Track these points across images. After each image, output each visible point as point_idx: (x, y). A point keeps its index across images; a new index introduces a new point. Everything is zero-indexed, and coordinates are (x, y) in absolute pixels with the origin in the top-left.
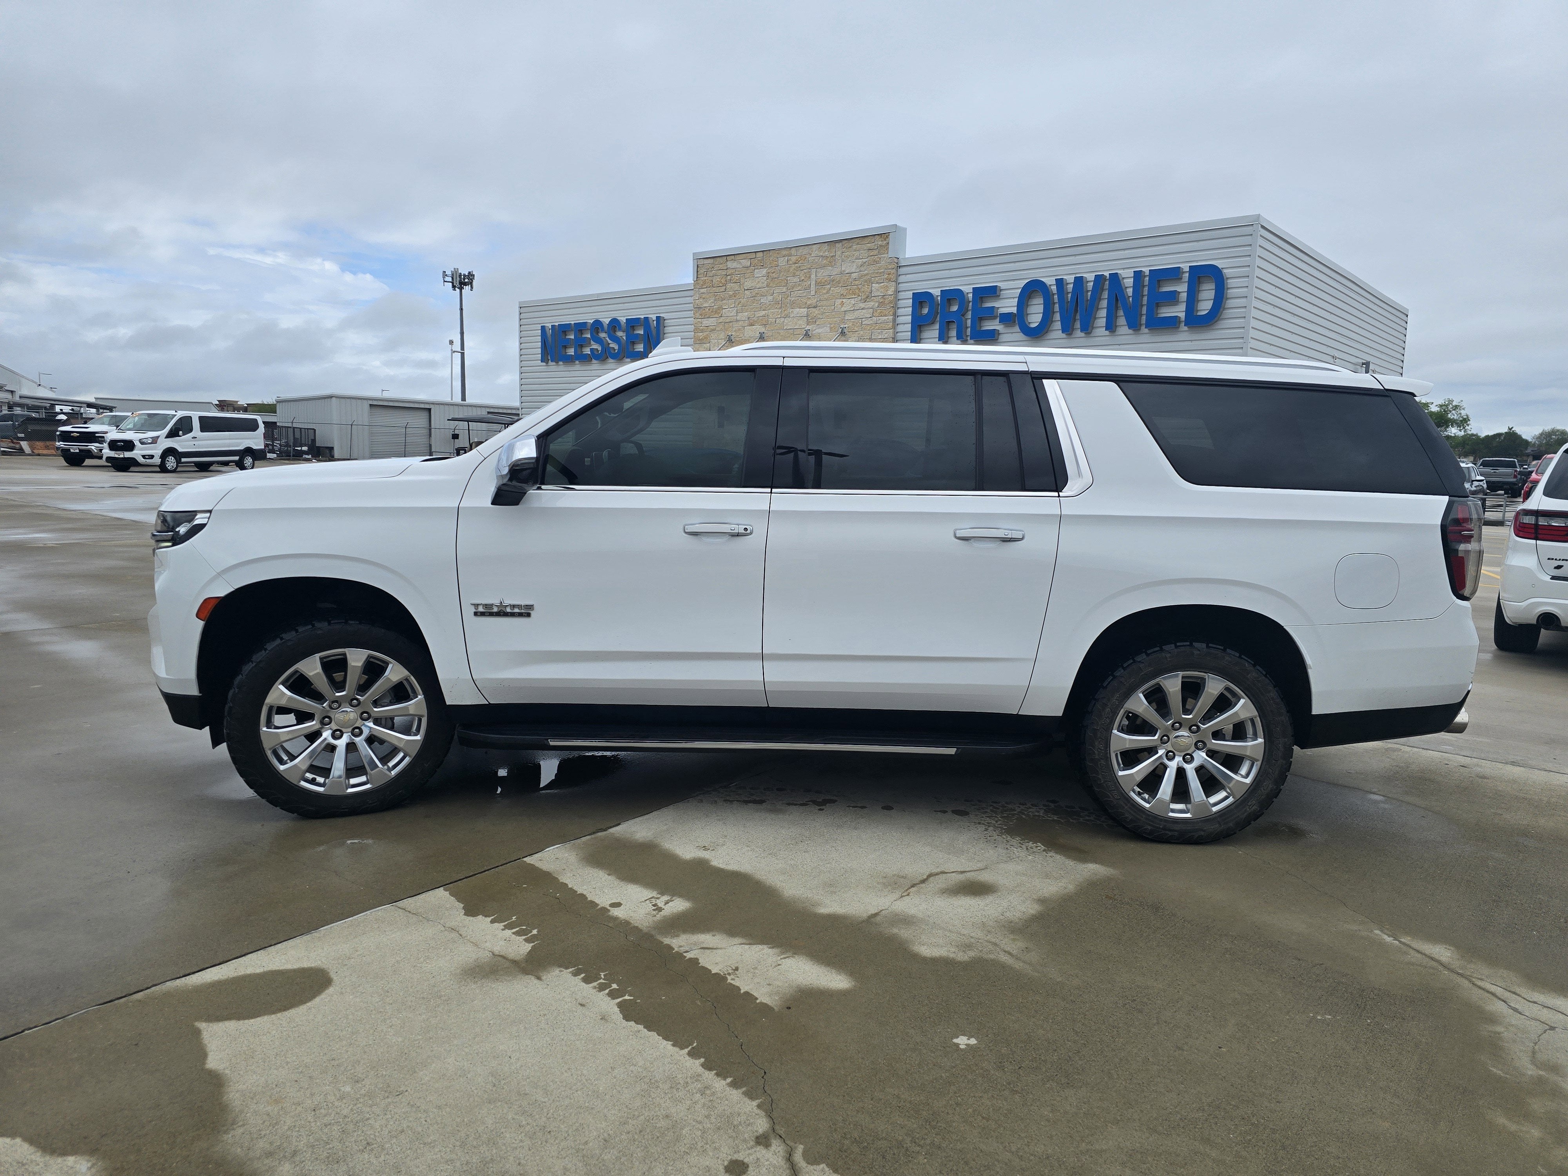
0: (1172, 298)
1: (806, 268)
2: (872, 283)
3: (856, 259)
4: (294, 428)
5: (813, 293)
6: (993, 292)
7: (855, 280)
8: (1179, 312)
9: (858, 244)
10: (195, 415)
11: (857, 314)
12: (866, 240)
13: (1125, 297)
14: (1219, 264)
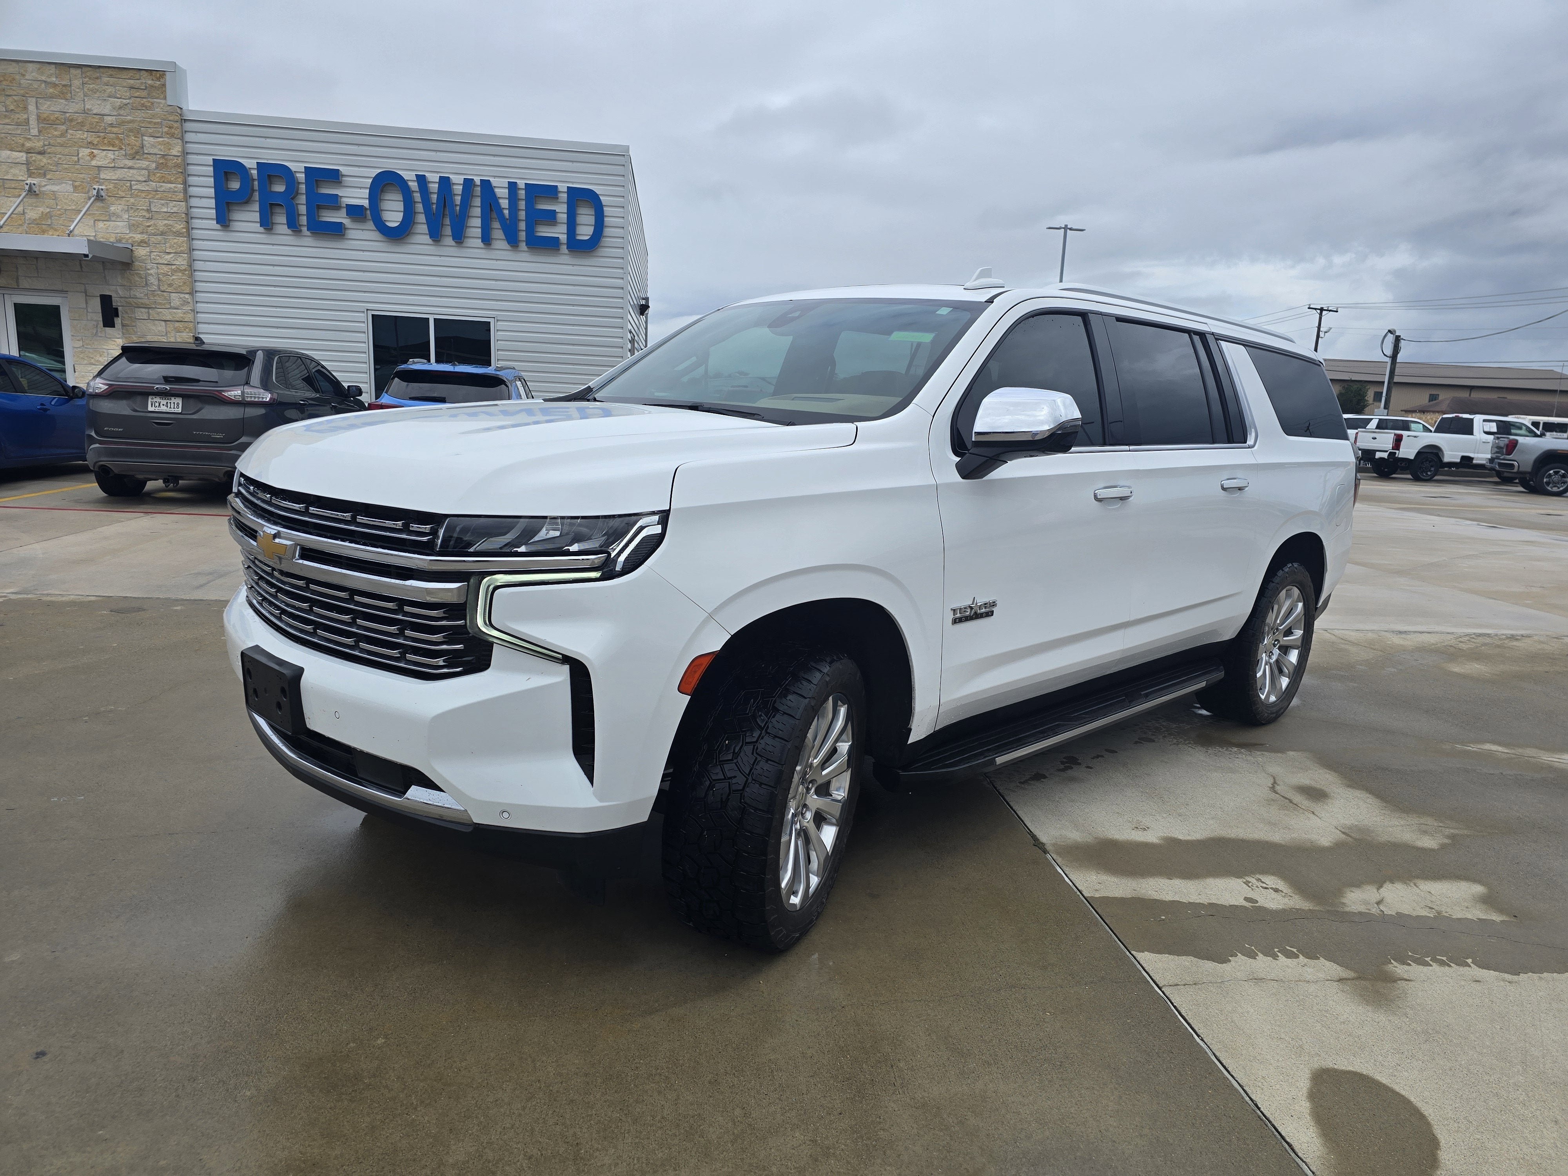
0: (551, 218)
1: (15, 93)
2: (143, 135)
3: (109, 97)
5: (34, 132)
6: (334, 176)
7: (111, 125)
8: (560, 232)
9: (111, 76)
11: (119, 174)
12: (124, 75)
13: (500, 210)
14: (597, 189)
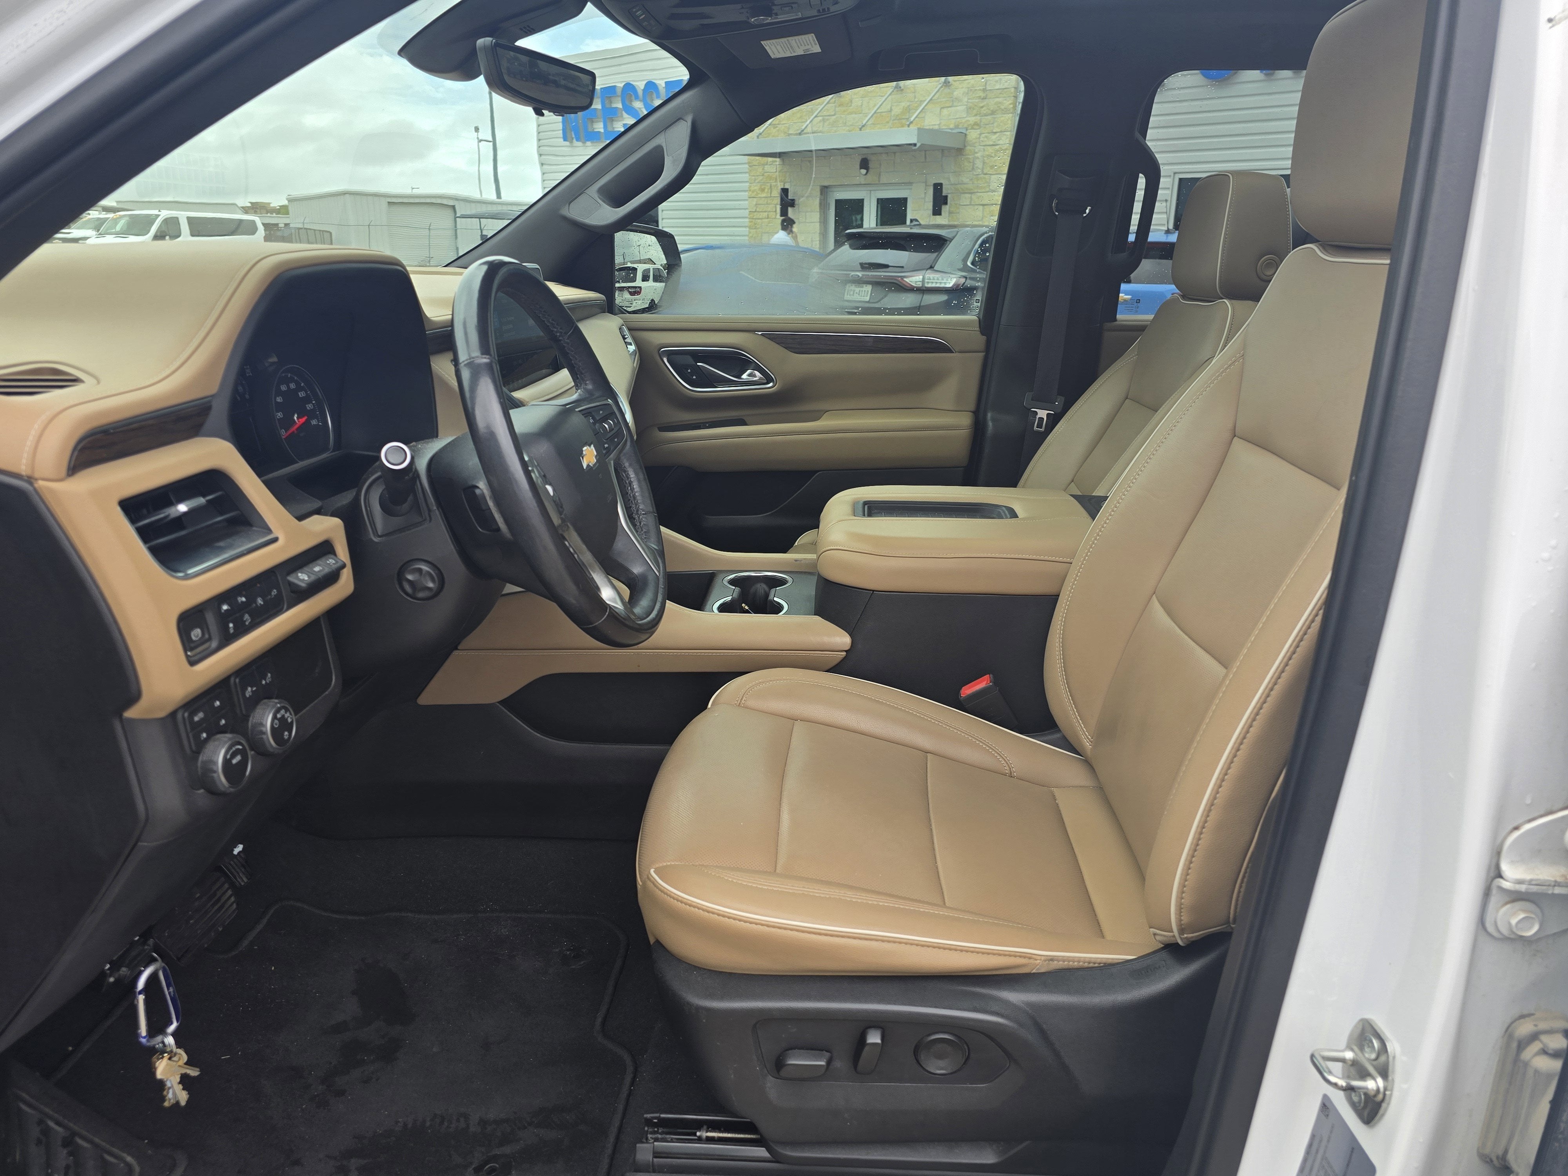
4: (306, 229)
10: (183, 216)
